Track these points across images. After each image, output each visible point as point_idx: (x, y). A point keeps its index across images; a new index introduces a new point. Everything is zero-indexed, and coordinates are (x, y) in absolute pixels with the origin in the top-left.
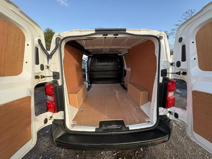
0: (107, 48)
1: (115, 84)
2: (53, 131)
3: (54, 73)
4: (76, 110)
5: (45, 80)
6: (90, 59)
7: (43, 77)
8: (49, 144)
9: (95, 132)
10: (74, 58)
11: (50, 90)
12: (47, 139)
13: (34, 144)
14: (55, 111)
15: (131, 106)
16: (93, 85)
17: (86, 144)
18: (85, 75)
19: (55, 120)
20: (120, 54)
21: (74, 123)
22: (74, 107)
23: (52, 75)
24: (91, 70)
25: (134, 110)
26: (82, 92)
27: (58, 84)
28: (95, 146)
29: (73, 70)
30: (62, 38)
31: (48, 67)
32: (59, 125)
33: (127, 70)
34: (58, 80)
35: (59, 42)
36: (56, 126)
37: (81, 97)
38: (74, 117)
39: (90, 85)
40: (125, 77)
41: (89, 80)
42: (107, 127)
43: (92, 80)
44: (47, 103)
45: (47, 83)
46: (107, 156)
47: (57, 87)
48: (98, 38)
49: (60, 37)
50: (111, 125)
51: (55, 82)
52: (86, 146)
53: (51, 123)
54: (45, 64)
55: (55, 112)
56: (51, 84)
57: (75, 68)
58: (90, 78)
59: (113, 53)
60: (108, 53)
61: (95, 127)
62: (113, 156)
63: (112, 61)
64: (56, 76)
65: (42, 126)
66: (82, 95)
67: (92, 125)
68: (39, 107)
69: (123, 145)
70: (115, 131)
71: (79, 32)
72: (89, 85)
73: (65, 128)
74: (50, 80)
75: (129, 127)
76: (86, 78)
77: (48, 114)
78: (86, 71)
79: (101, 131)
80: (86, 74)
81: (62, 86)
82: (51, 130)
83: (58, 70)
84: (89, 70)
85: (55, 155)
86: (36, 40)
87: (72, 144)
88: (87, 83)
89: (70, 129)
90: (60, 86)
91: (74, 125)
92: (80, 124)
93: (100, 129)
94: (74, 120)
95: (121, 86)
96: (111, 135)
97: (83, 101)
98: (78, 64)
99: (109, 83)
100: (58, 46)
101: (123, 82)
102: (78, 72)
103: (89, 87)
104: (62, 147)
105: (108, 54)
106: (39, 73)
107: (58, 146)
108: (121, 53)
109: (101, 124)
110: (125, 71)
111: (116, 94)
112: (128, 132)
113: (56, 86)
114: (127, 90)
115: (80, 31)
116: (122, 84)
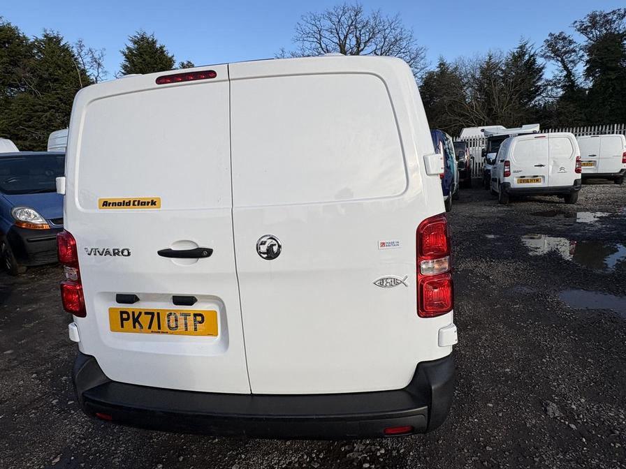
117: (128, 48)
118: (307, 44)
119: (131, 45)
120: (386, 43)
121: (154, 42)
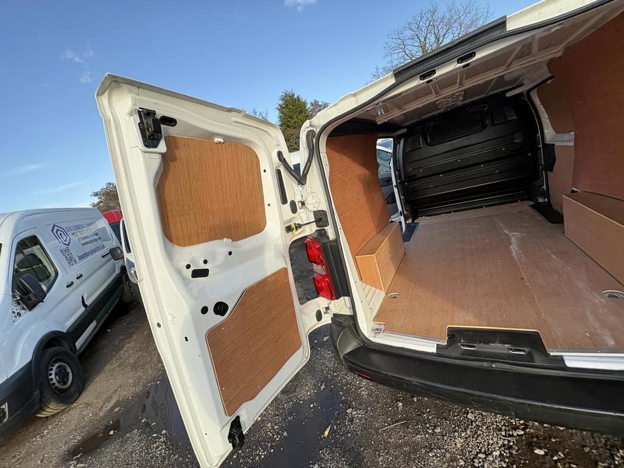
0: (451, 93)
1: (506, 208)
2: (335, 336)
3: (315, 213)
4: (380, 296)
5: (303, 231)
6: (399, 143)
7: (299, 226)
8: (334, 364)
9: (437, 355)
10: (355, 160)
11: (316, 252)
12: (328, 354)
13: (307, 355)
14: (332, 296)
15: (581, 285)
16: (423, 221)
17: (414, 380)
18: (393, 194)
19: (335, 315)
20: (514, 88)
21: (378, 327)
22: (372, 286)
23: (314, 220)
24: (409, 177)
25: (596, 301)
26: (388, 248)
27: (328, 237)
28: (438, 388)
29: (356, 193)
30: (318, 130)
31: (303, 204)
32: (345, 327)
33: (556, 144)
34: (325, 228)
35: (314, 141)
36: (340, 328)
37: (389, 261)
38: (376, 311)
39: (413, 221)
40: (551, 171)
41: (408, 209)
42: (474, 347)
43: (416, 208)
44: (314, 278)
45: (306, 237)
46: (487, 428)
47: (326, 243)
48: (407, 91)
49: (314, 129)
50: (487, 343)
51: (322, 234)
52: (414, 383)
53: (330, 321)
54: (297, 199)
55: (331, 298)
56: (315, 240)
57: (361, 185)
58: (407, 202)
59: (483, 96)
60: (460, 103)
61: (437, 343)
62: (512, 436)
63: (484, 127)
64: (321, 219)
65: (315, 326)
66: (389, 256)
67: (426, 335)
68: (302, 286)
69: (537, 406)
70: (503, 363)
71: (353, 99)
72: (410, 221)
73: (359, 335)
74: (310, 230)
75: (565, 358)
76: (395, 202)
77: (321, 302)
78: (394, 184)
79: (453, 355)
80: (396, 190)
81: (337, 240)
82: (331, 336)
83: (324, 206)
84: (404, 179)
85: (349, 389)
86: (275, 155)
87: (380, 373)
88: (402, 218)
89: (370, 338)
90: (332, 241)
91: (378, 329)
92: (391, 329)
93: (449, 349)
94: (377, 318)
95: (533, 212)
96: (490, 371)
97: (394, 272)
98: (367, 172)
99: (482, 207)
100: (313, 150)
101: (546, 194)
102: (371, 192)
103: (411, 229)
104: (359, 375)
105: (464, 107)
106: (290, 221)
107: (351, 370)
108: (520, 85)
109: (453, 335)
110: (550, 148)
111: (511, 244)
112: (559, 372)
113: (325, 241)
114: (563, 222)
115: (355, 95)
116: (541, 200)
117: (279, 105)
118: (395, 56)
119: (281, 102)
120: (463, 29)
121: (293, 95)
